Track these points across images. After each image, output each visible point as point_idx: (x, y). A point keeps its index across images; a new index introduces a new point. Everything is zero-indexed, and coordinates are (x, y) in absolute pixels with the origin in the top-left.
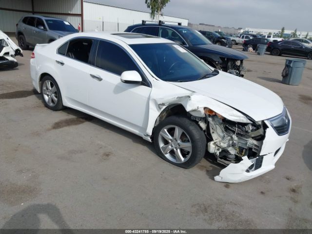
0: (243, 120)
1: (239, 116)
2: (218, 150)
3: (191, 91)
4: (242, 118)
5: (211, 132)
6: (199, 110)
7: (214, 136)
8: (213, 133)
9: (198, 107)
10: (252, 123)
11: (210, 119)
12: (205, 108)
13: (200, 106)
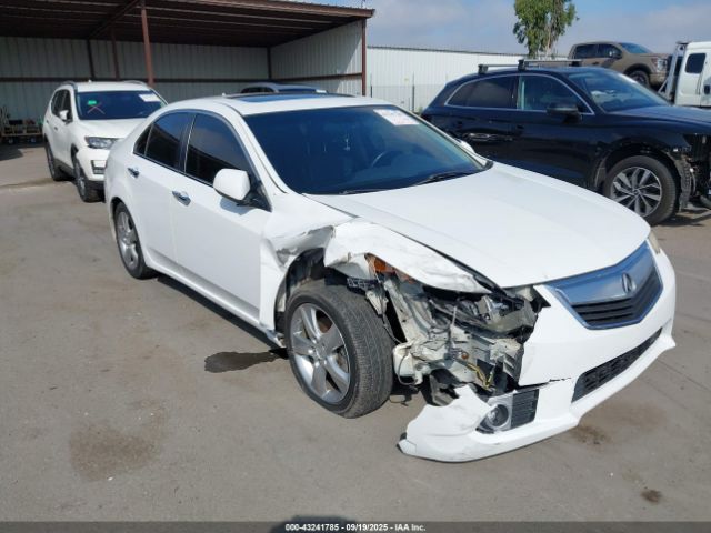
0: (463, 285)
1: (453, 276)
2: (418, 367)
3: (349, 214)
4: (461, 281)
5: (400, 320)
6: (352, 260)
7: (409, 329)
8: (404, 321)
9: (349, 254)
10: (490, 292)
11: (389, 285)
12: (368, 256)
13: (353, 252)
